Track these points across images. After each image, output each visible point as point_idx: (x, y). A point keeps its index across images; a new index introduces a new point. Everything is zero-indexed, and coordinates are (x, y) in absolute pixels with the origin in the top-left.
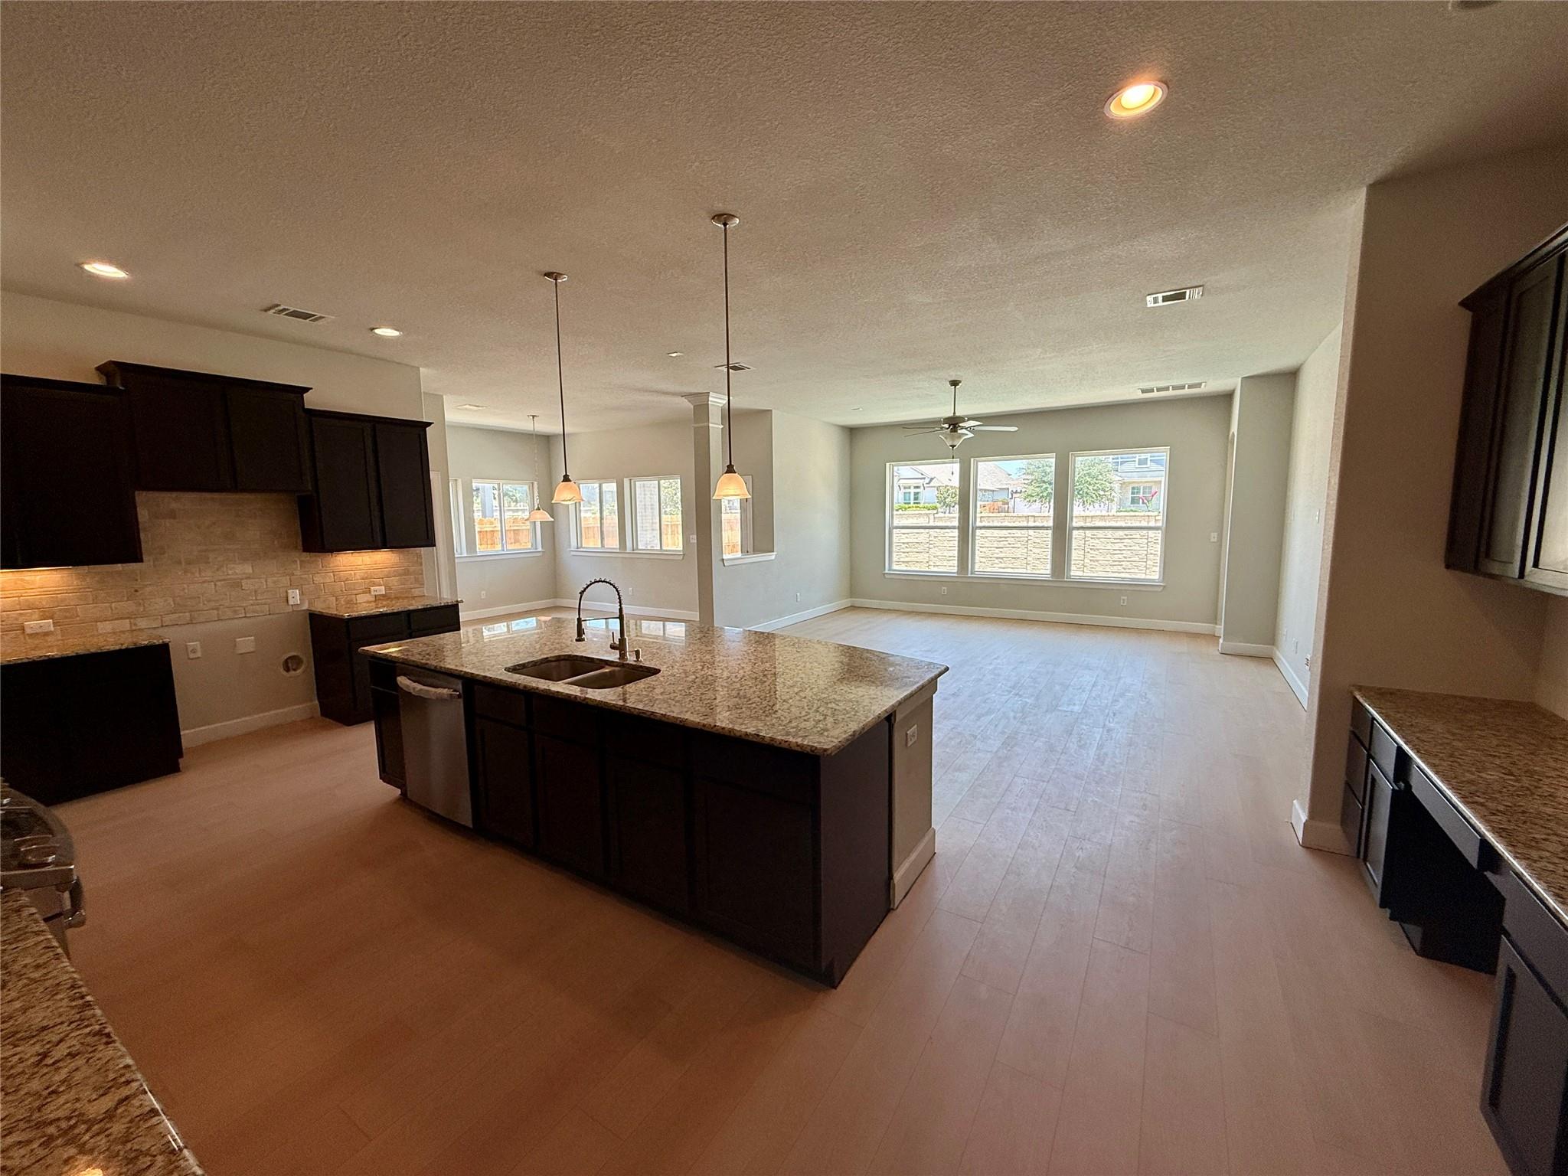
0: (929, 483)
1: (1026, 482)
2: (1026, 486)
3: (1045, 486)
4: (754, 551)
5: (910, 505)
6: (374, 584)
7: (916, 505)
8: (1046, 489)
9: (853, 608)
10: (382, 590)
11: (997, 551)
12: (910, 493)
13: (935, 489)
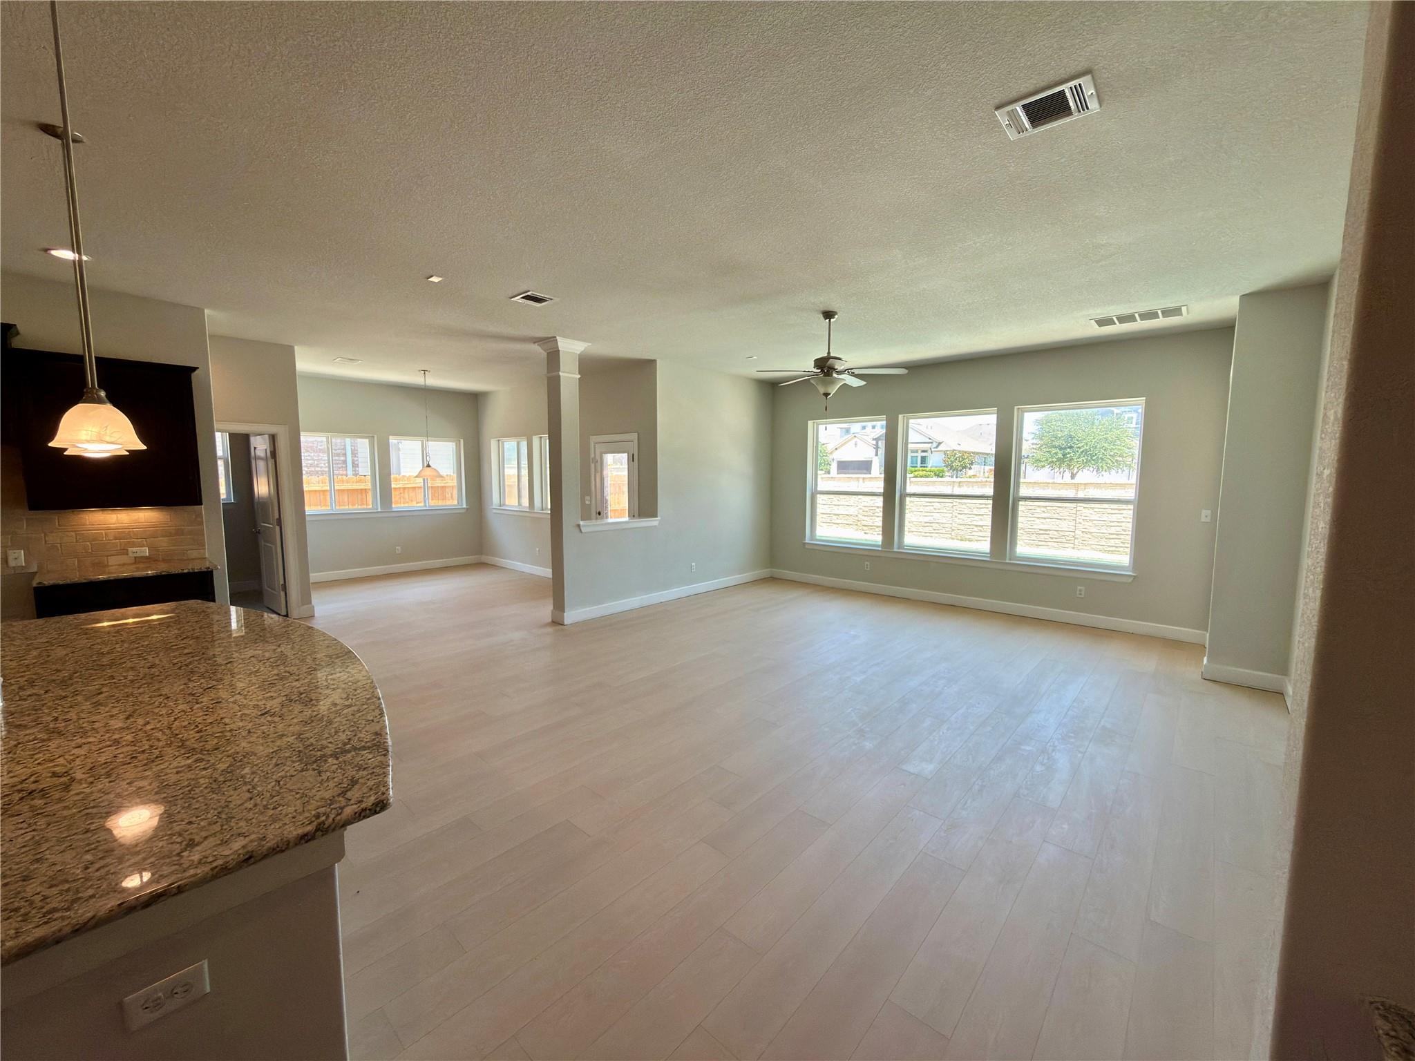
0: (937, 447)
1: (1034, 447)
2: (1035, 451)
3: (1054, 451)
4: (639, 516)
5: (916, 469)
6: (134, 545)
7: (924, 469)
8: (1056, 454)
9: (771, 580)
10: (145, 551)
11: (977, 518)
12: (917, 456)
13: (943, 453)
